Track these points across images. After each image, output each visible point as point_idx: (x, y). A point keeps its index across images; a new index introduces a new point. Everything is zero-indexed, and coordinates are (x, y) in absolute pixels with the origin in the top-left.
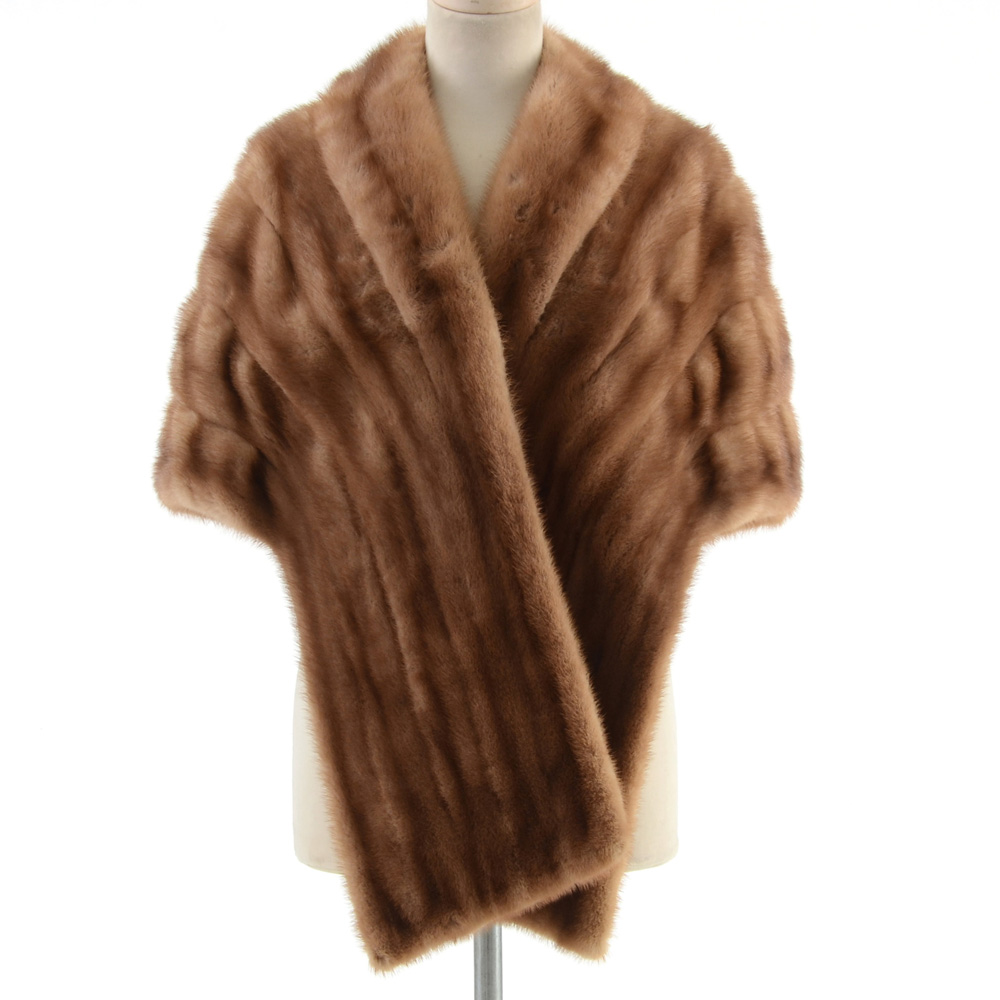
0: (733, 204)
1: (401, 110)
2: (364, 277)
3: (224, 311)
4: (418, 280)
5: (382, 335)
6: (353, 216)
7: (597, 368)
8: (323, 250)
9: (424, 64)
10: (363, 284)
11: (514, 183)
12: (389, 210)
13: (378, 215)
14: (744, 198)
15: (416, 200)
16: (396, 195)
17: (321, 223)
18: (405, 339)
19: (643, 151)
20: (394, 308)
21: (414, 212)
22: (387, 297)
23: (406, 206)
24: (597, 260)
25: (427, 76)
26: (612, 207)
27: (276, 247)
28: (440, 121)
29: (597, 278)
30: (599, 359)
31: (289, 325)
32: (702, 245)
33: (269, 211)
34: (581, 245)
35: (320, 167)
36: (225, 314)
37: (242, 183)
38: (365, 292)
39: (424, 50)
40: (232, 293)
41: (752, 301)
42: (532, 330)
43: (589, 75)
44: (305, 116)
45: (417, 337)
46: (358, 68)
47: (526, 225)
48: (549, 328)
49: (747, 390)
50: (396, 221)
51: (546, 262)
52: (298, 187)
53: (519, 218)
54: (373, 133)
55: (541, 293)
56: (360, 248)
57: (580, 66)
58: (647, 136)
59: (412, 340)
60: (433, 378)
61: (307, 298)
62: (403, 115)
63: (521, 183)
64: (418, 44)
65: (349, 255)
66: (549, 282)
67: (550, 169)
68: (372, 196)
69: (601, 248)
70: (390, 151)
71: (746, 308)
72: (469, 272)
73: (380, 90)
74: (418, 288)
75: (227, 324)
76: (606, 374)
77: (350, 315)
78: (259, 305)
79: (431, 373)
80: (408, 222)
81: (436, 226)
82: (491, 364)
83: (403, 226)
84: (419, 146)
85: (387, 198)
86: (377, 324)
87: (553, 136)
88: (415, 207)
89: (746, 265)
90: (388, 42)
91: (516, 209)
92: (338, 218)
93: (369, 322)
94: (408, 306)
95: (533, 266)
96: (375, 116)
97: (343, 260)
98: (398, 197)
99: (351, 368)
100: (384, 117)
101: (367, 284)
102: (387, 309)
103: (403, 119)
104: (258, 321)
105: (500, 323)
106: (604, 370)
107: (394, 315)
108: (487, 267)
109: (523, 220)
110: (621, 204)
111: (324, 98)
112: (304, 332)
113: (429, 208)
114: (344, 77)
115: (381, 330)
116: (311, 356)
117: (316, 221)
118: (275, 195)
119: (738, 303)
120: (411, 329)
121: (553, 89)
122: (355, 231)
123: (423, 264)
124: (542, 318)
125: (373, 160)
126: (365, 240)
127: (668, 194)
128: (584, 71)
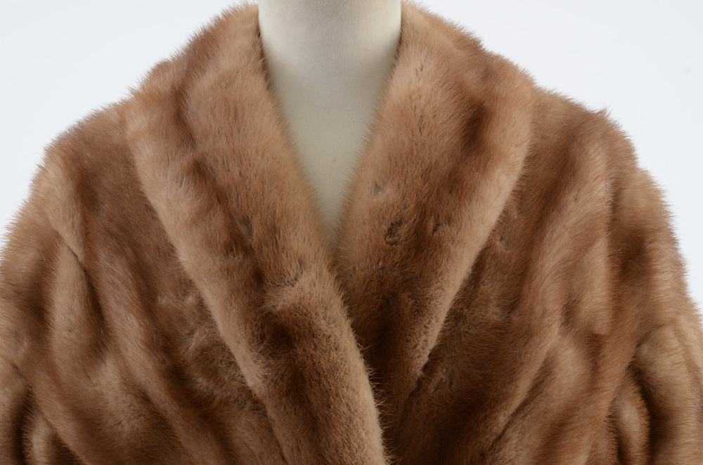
0: (642, 204)
1: (232, 106)
2: (192, 324)
3: (15, 367)
4: (262, 327)
5: (218, 398)
6: (175, 244)
7: (500, 431)
8: (139, 290)
9: (258, 48)
10: (192, 333)
11: (380, 193)
12: (223, 237)
13: (208, 243)
14: (653, 195)
15: (256, 222)
16: (229, 215)
17: (136, 254)
18: (249, 404)
19: (535, 145)
20: (232, 364)
21: (255, 238)
22: (223, 350)
23: (243, 230)
24: (491, 288)
25: (263, 64)
26: (505, 218)
27: (80, 286)
28: (281, 119)
29: (493, 313)
30: (502, 419)
31: (97, 388)
32: (612, 258)
33: (70, 239)
34: (470, 270)
35: (132, 182)
36: (17, 371)
37: (38, 202)
38: (194, 343)
39: (258, 33)
40: (26, 344)
41: (673, 322)
42: (413, 384)
43: (461, 54)
44: (114, 119)
45: (264, 402)
46: (178, 57)
47: (399, 248)
48: (435, 382)
49: (683, 440)
50: (232, 250)
51: (428, 296)
52: (106, 207)
53: (389, 240)
54: (198, 137)
55: (424, 337)
56: (186, 285)
57: (450, 44)
58: (537, 127)
59: (257, 406)
60: (287, 456)
61: (119, 351)
62: (235, 113)
63: (389, 194)
64: (250, 26)
65: (171, 294)
66: (434, 321)
67: (426, 176)
68: (198, 218)
69: (496, 273)
70: (220, 160)
71: (668, 332)
72: (329, 313)
73: (205, 82)
74: (262, 338)
75: (19, 385)
76: (514, 438)
77: (176, 375)
78: (57, 362)
79: (285, 450)
80: (247, 251)
81: (284, 255)
82: (363, 435)
83: (241, 256)
84: (257, 151)
85: (218, 220)
86: (211, 385)
87: (425, 132)
88: (255, 231)
89: (663, 279)
90: (213, 24)
91: (385, 228)
92: (158, 248)
93: (201, 383)
94: (252, 363)
95: (411, 302)
96: (201, 115)
97: (164, 301)
98: (232, 218)
99: (179, 443)
100: (211, 116)
101: (197, 334)
102: (223, 365)
103: (236, 117)
104: (57, 382)
105: (372, 379)
106: (509, 433)
107: (233, 372)
108: (351, 303)
109: (396, 243)
110: (515, 215)
111: (137, 95)
112: (117, 398)
113: (273, 231)
114: (161, 69)
115: (216, 392)
116: (127, 428)
117: (129, 251)
118: (77, 219)
119: (660, 327)
120: (257, 391)
121: (420, 73)
122: (179, 264)
123: (268, 305)
124: (426, 368)
125: (199, 172)
126: (192, 276)
127: (570, 197)
128: (455, 50)
